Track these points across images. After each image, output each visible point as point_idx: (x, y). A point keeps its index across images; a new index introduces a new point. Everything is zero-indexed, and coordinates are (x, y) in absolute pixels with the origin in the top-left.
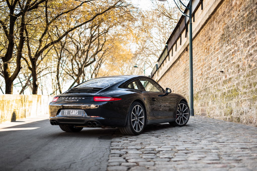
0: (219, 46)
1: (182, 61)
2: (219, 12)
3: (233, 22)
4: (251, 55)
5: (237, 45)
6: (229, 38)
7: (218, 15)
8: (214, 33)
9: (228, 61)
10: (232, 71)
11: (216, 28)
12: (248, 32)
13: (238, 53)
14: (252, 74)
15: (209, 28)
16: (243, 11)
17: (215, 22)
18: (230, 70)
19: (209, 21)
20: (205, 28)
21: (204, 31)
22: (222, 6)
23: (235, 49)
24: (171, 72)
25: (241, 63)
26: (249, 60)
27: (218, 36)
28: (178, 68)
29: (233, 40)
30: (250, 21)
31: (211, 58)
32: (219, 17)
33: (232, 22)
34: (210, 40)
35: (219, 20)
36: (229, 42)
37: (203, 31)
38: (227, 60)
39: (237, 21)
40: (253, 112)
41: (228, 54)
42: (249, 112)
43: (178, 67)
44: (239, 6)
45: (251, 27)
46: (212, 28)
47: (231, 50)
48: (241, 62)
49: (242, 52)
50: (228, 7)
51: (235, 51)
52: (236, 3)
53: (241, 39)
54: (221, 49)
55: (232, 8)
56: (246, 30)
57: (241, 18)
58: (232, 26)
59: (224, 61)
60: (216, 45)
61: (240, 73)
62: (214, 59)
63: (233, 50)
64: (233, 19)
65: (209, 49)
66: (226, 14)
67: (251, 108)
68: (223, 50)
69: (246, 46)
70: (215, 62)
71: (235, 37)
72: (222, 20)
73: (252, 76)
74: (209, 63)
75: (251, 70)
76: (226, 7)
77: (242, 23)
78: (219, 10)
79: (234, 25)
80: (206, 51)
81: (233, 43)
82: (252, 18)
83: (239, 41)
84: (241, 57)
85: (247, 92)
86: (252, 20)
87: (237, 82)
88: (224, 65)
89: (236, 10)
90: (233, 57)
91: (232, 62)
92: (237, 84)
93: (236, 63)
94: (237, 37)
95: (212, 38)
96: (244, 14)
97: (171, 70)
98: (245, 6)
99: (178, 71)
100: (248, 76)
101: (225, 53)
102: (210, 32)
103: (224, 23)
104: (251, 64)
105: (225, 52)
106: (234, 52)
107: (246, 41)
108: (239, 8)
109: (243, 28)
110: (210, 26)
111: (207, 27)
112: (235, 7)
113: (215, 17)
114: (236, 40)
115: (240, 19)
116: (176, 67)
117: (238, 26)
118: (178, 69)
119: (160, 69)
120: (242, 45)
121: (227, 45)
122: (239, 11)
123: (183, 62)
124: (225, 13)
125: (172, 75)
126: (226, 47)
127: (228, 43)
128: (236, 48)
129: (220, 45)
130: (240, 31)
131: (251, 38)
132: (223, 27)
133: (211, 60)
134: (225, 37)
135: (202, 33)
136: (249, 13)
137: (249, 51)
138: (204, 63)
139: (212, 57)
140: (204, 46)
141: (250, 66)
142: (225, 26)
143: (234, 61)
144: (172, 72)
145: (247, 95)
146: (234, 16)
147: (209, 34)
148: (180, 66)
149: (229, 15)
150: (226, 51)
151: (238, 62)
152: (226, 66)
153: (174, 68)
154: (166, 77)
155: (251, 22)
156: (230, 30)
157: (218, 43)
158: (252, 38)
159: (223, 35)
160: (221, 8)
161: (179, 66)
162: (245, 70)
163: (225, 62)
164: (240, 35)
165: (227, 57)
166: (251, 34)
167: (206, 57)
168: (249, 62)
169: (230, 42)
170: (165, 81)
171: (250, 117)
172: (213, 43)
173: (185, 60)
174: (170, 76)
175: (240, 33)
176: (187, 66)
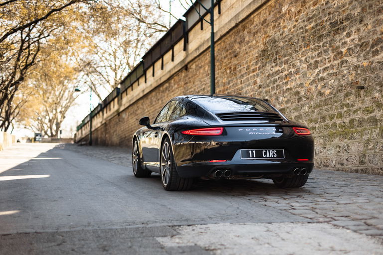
0: (256, 65)
1: (175, 84)
2: (255, 20)
3: (284, 35)
4: (322, 79)
5: (294, 66)
6: (277, 56)
7: (252, 24)
8: (244, 48)
9: (277, 86)
10: (285, 99)
11: (249, 41)
12: (315, 49)
13: (297, 77)
14: (326, 104)
15: (233, 39)
16: (304, 21)
17: (245, 32)
18: (281, 98)
19: (234, 31)
20: (226, 40)
21: (222, 44)
22: (261, 12)
23: (290, 71)
24: (149, 100)
25: (303, 89)
26: (319, 85)
27: (255, 53)
28: (168, 94)
29: (286, 58)
30: (318, 35)
31: (241, 81)
32: (254, 27)
33: (282, 34)
34: (236, 56)
35: (256, 30)
36: (278, 62)
37: (220, 44)
38: (275, 85)
39: (291, 34)
40: (329, 153)
41: (277, 77)
42: (321, 152)
43: (167, 92)
44: (296, 14)
45: (321, 44)
46: (241, 41)
47: (282, 72)
48: (302, 87)
49: (305, 75)
50: (272, 13)
51: (290, 73)
52: (290, 11)
53: (303, 59)
54: (261, 70)
55: (282, 15)
56: (312, 47)
57: (302, 30)
58: (283, 40)
59: (268, 86)
60: (251, 63)
61: (302, 102)
62: (247, 83)
63: (286, 73)
64: (284, 30)
65: (235, 69)
66: (268, 24)
67: (325, 148)
68: (266, 71)
69: (312, 68)
70: (250, 87)
71: (291, 54)
72: (262, 30)
73: (326, 107)
74: (237, 88)
75: (323, 99)
76: (269, 14)
77: (304, 37)
78: (254, 17)
79: (287, 39)
80: (228, 71)
81: (286, 62)
82: (322, 32)
83: (299, 61)
84: (302, 82)
85: (317, 127)
86: (323, 35)
87: (296, 114)
88: (269, 92)
89: (290, 19)
90: (286, 81)
91: (285, 88)
92: (296, 116)
93: (293, 89)
94: (294, 55)
95: (242, 55)
96: (306, 26)
97: (150, 96)
98: (307, 15)
99: (167, 97)
100: (317, 106)
101: (269, 76)
102: (237, 46)
103: (265, 35)
104: (322, 91)
105: (269, 74)
106: (288, 74)
107: (312, 61)
108: (296, 17)
109: (304, 44)
110: (236, 37)
111: (229, 39)
112: (288, 16)
113: (247, 25)
114: (293, 58)
115: (298, 32)
116: (163, 92)
117: (296, 41)
118: (166, 95)
119: (124, 94)
120: (305, 66)
121: (274, 64)
122: (296, 21)
123: (178, 85)
124: (267, 22)
125: (154, 103)
126: (272, 67)
127: (275, 63)
128: (293, 70)
129: (260, 64)
130: (299, 48)
131: (321, 58)
132: (265, 41)
133: (241, 84)
134: (269, 55)
135: (219, 46)
136: (317, 25)
137: (318, 74)
138: (226, 87)
139: (243, 80)
140: (224, 64)
141: (321, 94)
142: (268, 39)
143: (288, 87)
144: (151, 100)
145: (317, 130)
146: (285, 27)
147: (234, 48)
148: (171, 91)
149: (275, 26)
150: (271, 72)
151: (297, 89)
152: (273, 93)
153: (158, 94)
154: (138, 107)
155: (320, 37)
156: (280, 45)
157: (255, 61)
158: (324, 58)
159: (264, 51)
160: (258, 14)
161: (169, 91)
162: (312, 99)
163: (270, 87)
164: (301, 53)
165: (275, 81)
166: (321, 52)
167: (230, 79)
168: (319, 88)
169: (280, 61)
170: (137, 113)
171: (325, 159)
172: (245, 62)
173: (182, 83)
174: (149, 106)
175: (300, 50)
176: (188, 91)
